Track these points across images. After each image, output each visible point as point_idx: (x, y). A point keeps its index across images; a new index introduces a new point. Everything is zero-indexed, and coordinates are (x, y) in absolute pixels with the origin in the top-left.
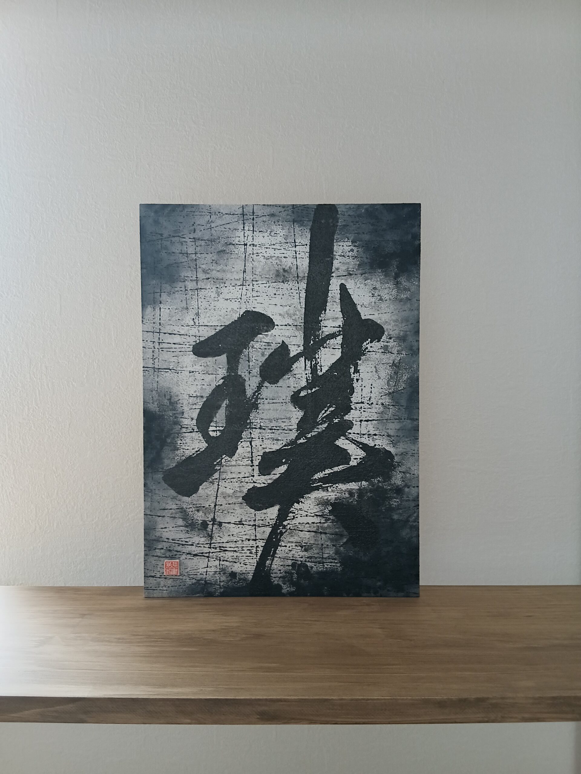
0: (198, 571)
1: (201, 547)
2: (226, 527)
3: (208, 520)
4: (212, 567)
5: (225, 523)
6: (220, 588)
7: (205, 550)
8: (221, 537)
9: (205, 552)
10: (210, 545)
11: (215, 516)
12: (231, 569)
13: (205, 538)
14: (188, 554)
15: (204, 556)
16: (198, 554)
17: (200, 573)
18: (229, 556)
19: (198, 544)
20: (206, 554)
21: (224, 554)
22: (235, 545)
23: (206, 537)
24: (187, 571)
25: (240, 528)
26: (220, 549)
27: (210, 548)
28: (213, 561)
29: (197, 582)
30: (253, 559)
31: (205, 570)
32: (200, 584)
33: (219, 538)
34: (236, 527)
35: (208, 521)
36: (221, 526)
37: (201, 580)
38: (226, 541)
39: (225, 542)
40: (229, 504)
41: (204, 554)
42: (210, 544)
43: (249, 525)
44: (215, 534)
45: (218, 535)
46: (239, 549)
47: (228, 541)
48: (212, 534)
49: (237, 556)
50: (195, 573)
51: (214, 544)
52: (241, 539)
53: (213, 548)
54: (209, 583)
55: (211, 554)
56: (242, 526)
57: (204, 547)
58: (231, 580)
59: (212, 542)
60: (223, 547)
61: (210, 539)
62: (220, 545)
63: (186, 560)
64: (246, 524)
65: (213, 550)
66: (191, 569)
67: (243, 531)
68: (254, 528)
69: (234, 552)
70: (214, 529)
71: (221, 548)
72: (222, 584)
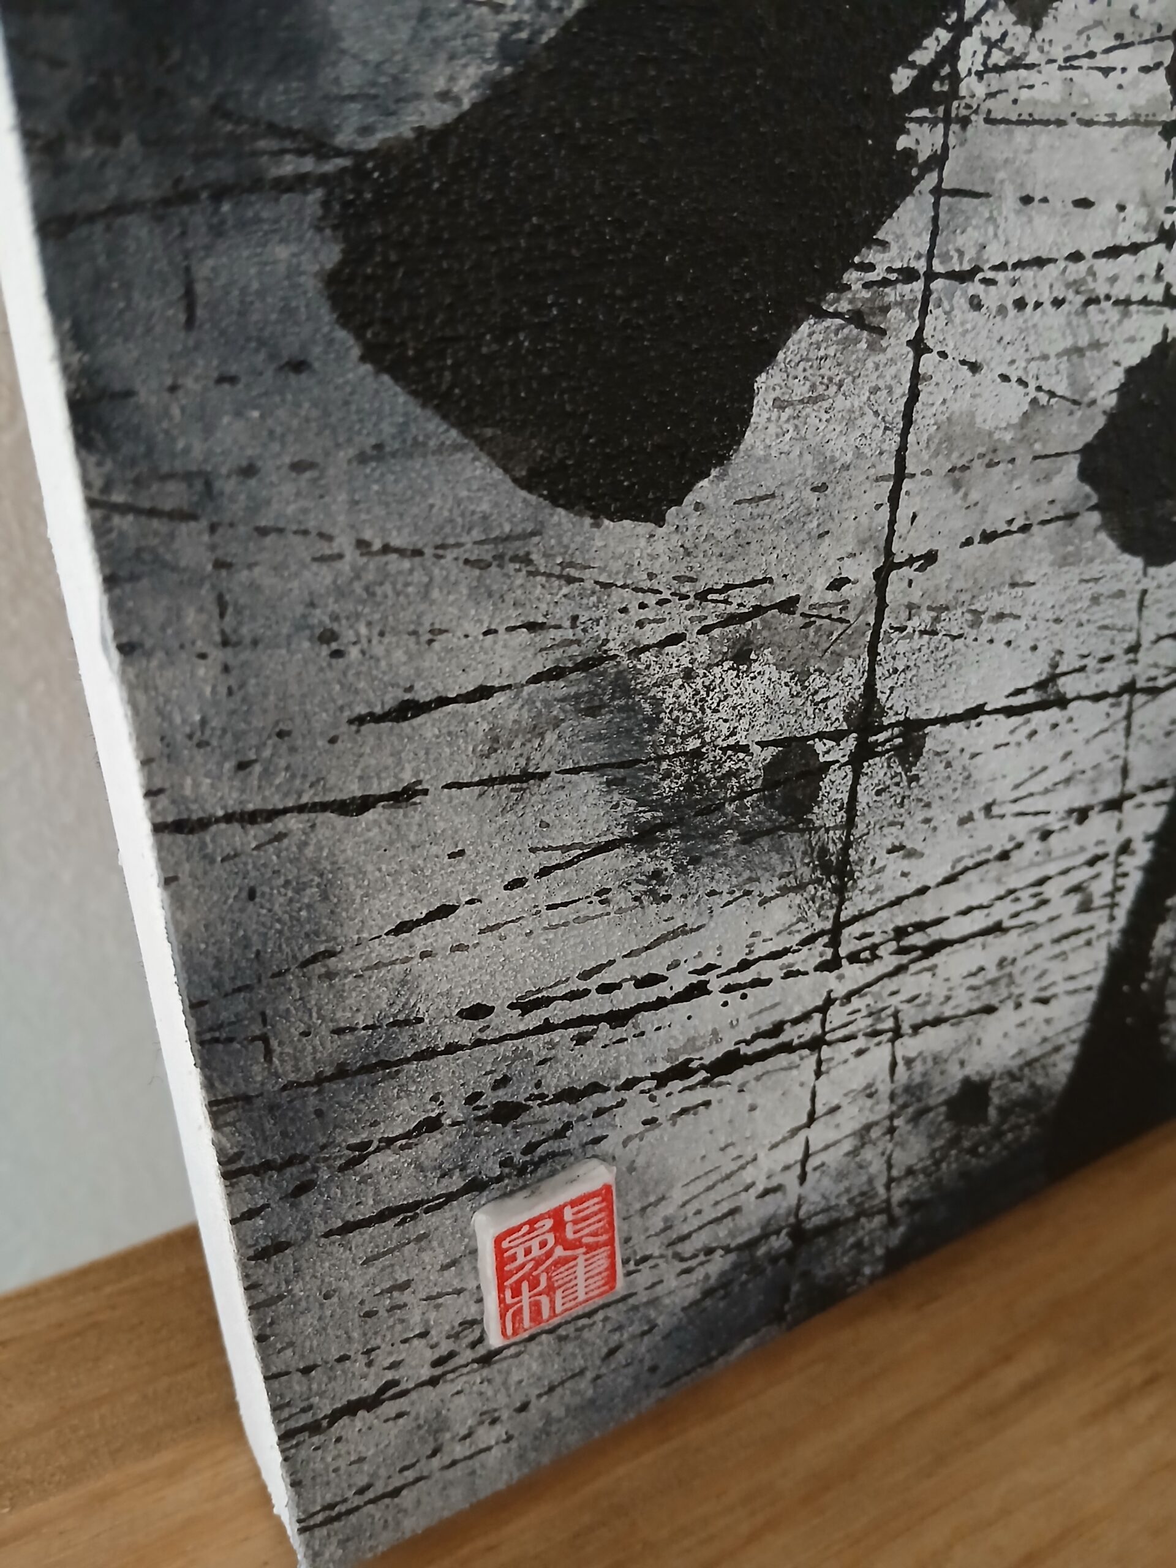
0: (748, 1176)
1: (767, 982)
2: (954, 753)
3: (820, 725)
4: (844, 1103)
5: (945, 721)
6: (893, 1222)
7: (799, 998)
8: (911, 854)
9: (797, 1012)
10: (835, 943)
11: (879, 671)
12: (962, 1064)
13: (798, 899)
14: (662, 1079)
15: (788, 1048)
16: (744, 1050)
17: (760, 1187)
18: (956, 980)
19: (744, 965)
20: (801, 1028)
21: (927, 975)
22: (999, 880)
23: (800, 887)
24: (666, 1219)
25: (1044, 733)
26: (901, 951)
27: (831, 965)
28: (853, 1061)
29: (736, 1267)
30: (1089, 943)
31: (794, 1151)
32: (756, 1269)
33: (895, 864)
34: (1013, 739)
35: (821, 735)
36: (918, 754)
37: (768, 1231)
38: (945, 871)
39: (932, 884)
40: (988, 537)
41: (790, 1034)
42: (835, 936)
43: (1097, 698)
44: (874, 840)
45: (888, 843)
46: (1018, 907)
47: (959, 868)
48: (847, 845)
49: (1001, 964)
50: (725, 1208)
51: (857, 929)
52: (1039, 821)
53: (854, 958)
54: (820, 1231)
55: (837, 1015)
56: (1054, 714)
57: (791, 974)
58: (954, 1142)
59: (843, 917)
60: (921, 927)
61: (835, 889)
62: (902, 917)
63: (653, 1135)
64: (1079, 698)
65: (854, 975)
66: (695, 1189)
67: (1052, 758)
68: (1122, 711)
69: (990, 938)
70: (863, 798)
71: (906, 942)
72: (899, 1193)
